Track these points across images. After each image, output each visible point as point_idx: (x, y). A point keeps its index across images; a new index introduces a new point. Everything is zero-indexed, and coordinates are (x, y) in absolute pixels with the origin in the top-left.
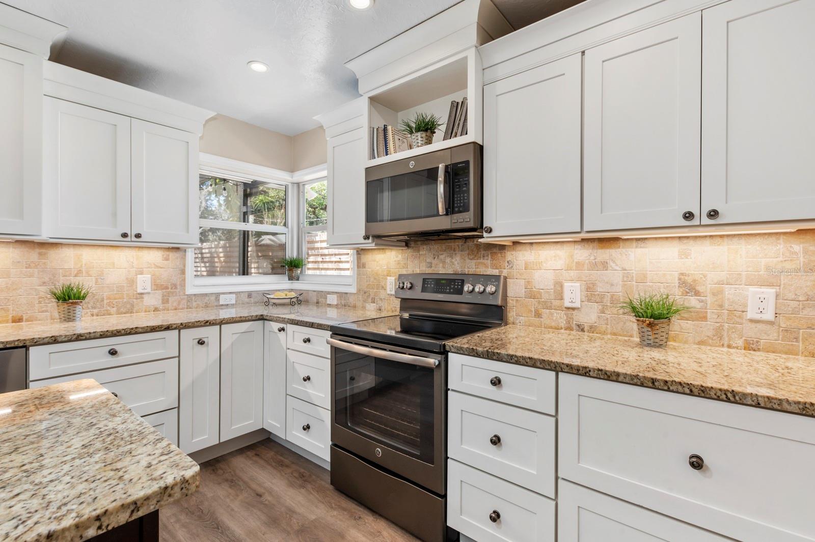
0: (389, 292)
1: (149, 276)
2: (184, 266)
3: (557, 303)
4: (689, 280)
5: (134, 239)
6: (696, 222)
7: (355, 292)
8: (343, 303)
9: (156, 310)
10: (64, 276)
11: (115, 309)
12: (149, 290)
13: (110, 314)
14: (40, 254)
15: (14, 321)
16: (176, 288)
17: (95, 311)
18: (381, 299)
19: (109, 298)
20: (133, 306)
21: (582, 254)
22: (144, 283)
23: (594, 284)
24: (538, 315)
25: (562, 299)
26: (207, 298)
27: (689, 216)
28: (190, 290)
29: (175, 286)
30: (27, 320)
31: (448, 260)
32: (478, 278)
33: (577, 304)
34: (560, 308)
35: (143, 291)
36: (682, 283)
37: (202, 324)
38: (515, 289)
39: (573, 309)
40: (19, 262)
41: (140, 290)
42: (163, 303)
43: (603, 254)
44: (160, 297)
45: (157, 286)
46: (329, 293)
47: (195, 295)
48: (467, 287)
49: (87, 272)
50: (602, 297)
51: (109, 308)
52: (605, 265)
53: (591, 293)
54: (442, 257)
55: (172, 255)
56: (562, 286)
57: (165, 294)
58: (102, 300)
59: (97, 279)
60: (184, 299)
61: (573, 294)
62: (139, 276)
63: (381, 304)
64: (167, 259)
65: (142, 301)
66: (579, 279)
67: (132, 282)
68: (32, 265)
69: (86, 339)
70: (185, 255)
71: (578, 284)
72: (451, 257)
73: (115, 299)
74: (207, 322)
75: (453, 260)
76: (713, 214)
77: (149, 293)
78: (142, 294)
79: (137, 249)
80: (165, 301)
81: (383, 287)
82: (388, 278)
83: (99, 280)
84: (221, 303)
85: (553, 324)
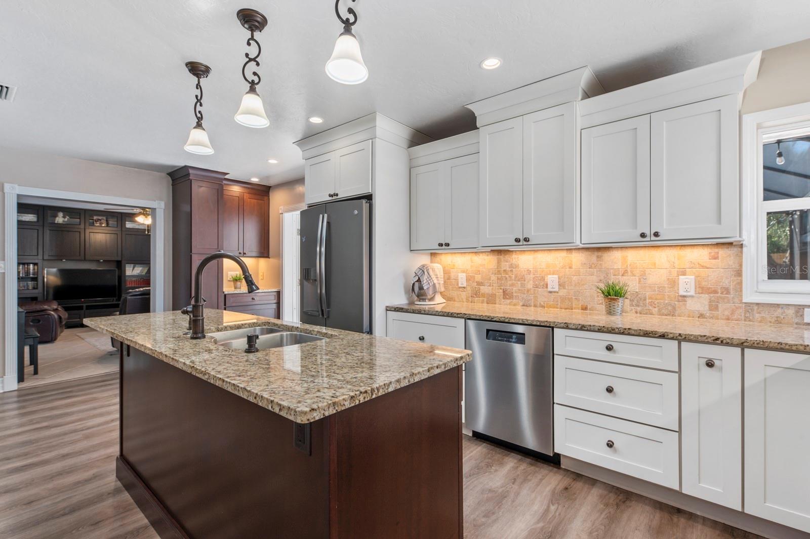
1: (693, 277)
2: (741, 265)
5: (653, 238)
9: (701, 316)
10: (614, 275)
11: (656, 309)
12: (692, 293)
13: (651, 314)
14: (598, 257)
15: (582, 309)
16: (728, 292)
17: (639, 309)
19: (650, 298)
20: (674, 308)
22: (686, 285)
26: (780, 311)
28: (750, 297)
29: (727, 291)
30: (590, 310)
35: (685, 294)
37: (709, 340)
40: (585, 264)
41: (682, 293)
42: (710, 310)
44: (707, 303)
45: (702, 289)
47: (758, 304)
49: (632, 272)
51: (650, 308)
55: (722, 252)
57: (713, 299)
58: (645, 300)
59: (640, 279)
60: (740, 307)
62: (681, 277)
64: (715, 258)
65: (685, 305)
67: (673, 283)
68: (593, 266)
69: (587, 330)
70: (742, 252)
73: (656, 299)
74: (717, 339)
77: (692, 296)
78: (684, 296)
79: (679, 248)
80: (713, 307)
83: (642, 280)
84: (805, 321)
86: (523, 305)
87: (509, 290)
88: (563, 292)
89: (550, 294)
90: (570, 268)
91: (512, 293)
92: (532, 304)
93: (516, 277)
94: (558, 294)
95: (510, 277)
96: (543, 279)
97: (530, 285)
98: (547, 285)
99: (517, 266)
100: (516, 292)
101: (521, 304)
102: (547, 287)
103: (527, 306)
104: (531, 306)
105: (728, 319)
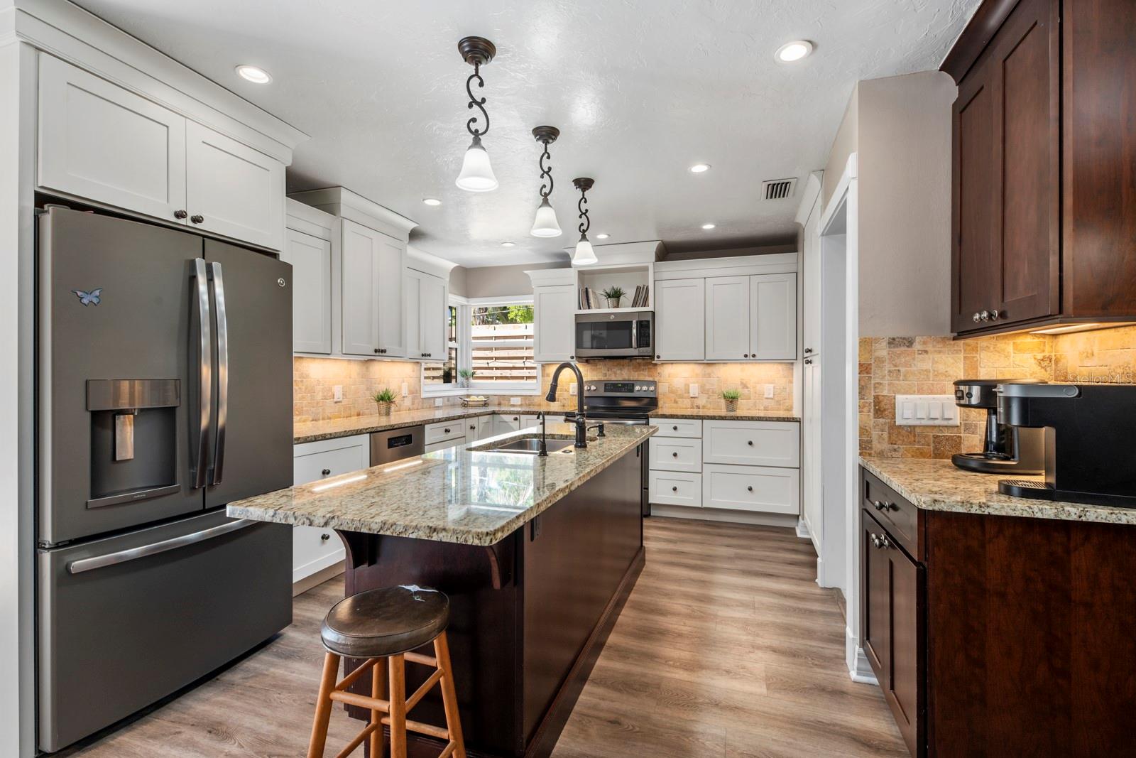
0: (571, 393)
1: (407, 383)
2: (421, 376)
3: (686, 395)
4: (744, 382)
6: (748, 358)
7: (540, 394)
8: (527, 403)
11: (393, 408)
12: (407, 394)
14: (367, 367)
15: (357, 416)
16: (417, 393)
18: (564, 399)
20: (400, 406)
21: (698, 369)
22: (405, 389)
23: (705, 385)
24: (676, 402)
25: (689, 393)
26: (430, 401)
27: (746, 356)
28: (424, 395)
29: (416, 391)
30: (361, 415)
31: (619, 372)
32: (642, 383)
33: (697, 395)
34: (688, 398)
36: (742, 383)
38: (663, 389)
39: (694, 398)
40: (360, 373)
41: (403, 395)
42: (412, 404)
43: (709, 369)
44: (411, 400)
45: (410, 391)
46: (512, 396)
47: (425, 398)
48: (637, 388)
50: (708, 390)
52: (709, 375)
53: (703, 390)
54: (615, 370)
55: (416, 367)
56: (689, 386)
57: (413, 397)
60: (420, 401)
61: (694, 390)
62: (403, 384)
63: (565, 402)
64: (414, 370)
65: (404, 403)
66: (697, 382)
67: (400, 388)
70: (421, 368)
71: (697, 385)
72: (621, 370)
75: (623, 372)
76: (754, 356)
77: (407, 396)
80: (413, 402)
81: (566, 390)
82: (571, 384)
84: (436, 405)
85: (684, 406)
86: (313, 420)
87: (299, 404)
88: (345, 402)
89: (336, 405)
90: (350, 378)
91: (302, 407)
92: (321, 418)
93: (306, 389)
94: (343, 403)
95: (300, 388)
96: (330, 389)
97: (319, 397)
98: (334, 395)
99: (307, 376)
100: (306, 406)
101: (311, 419)
102: (333, 398)
103: (316, 420)
104: (319, 420)
105: (409, 409)
